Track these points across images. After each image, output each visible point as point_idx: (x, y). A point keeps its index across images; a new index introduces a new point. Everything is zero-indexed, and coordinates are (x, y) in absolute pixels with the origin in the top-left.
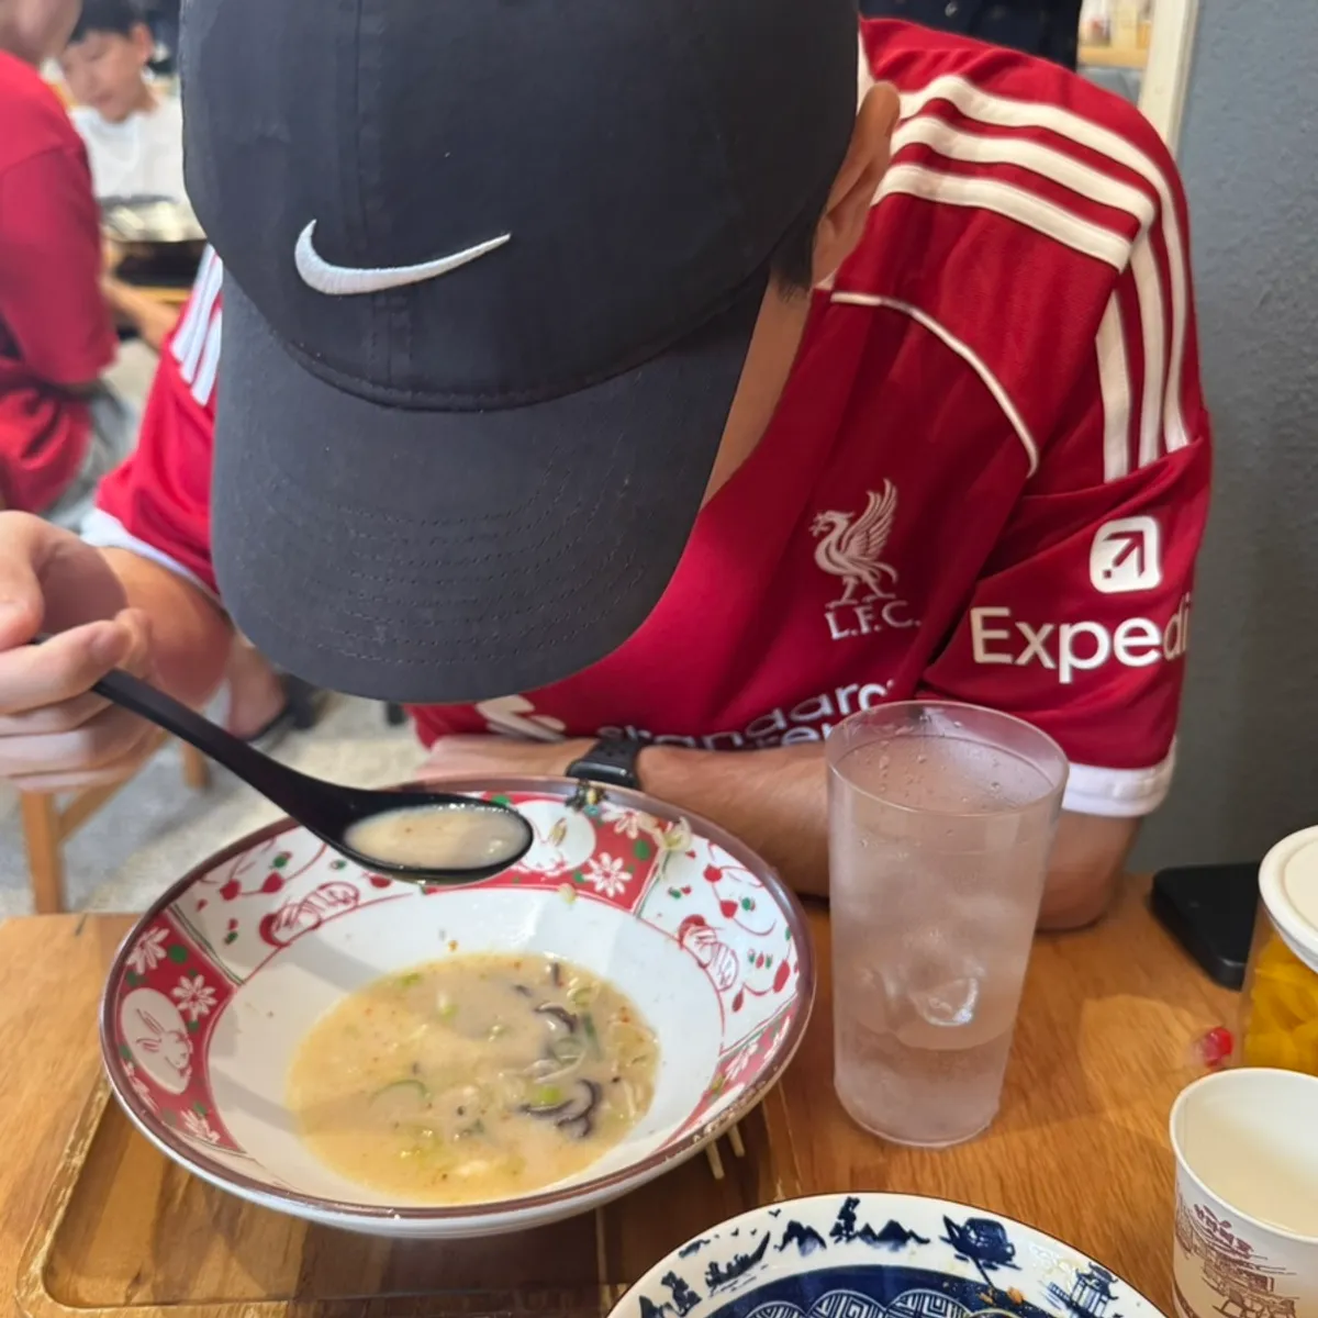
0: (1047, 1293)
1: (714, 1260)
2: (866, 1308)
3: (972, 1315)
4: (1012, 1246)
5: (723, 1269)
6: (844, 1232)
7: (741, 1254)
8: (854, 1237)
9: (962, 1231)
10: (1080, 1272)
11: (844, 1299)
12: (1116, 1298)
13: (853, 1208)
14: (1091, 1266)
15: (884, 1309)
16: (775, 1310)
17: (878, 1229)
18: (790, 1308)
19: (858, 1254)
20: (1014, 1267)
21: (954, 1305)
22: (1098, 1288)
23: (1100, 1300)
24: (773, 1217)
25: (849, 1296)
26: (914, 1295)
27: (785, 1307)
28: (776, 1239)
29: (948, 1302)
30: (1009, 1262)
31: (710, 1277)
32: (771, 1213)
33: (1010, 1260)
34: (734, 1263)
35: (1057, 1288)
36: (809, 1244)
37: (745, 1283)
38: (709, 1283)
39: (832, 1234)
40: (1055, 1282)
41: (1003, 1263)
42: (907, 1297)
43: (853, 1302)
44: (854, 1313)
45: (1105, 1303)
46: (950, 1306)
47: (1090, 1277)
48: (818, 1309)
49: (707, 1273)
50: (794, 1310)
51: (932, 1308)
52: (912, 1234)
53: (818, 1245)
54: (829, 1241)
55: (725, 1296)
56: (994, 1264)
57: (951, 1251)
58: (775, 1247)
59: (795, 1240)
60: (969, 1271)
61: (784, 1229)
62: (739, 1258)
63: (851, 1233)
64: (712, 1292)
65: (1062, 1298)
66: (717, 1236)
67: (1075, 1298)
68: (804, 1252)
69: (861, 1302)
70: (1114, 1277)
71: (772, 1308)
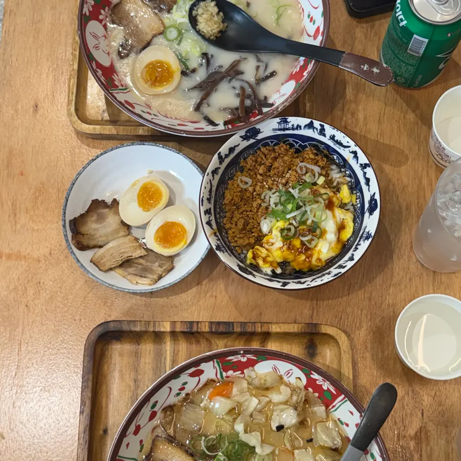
0: (273, 131)
3: (257, 148)
4: (259, 129)
6: (222, 161)
8: (224, 160)
10: (278, 122)
12: (290, 121)
13: (220, 154)
14: (280, 119)
17: (228, 153)
20: (262, 132)
22: (284, 122)
24: (208, 176)
26: (242, 156)
39: (220, 164)
40: (273, 128)
41: (259, 133)
45: (288, 124)
51: (247, 155)
53: (219, 169)
54: (220, 166)
56: (257, 135)
57: (245, 141)
58: (213, 180)
59: (215, 174)
60: (251, 142)
61: (211, 174)
65: (276, 130)
67: (280, 128)
68: (218, 174)
70: (287, 117)
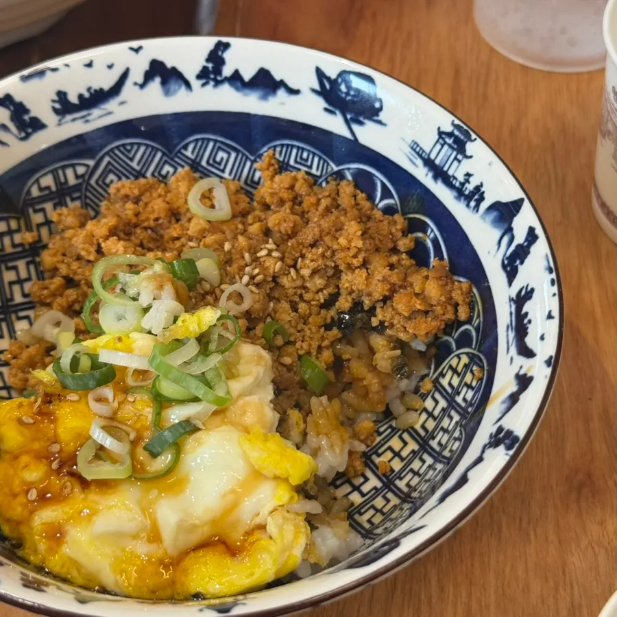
0: (408, 150)
1: (63, 89)
2: (233, 155)
3: (336, 169)
4: (380, 101)
5: (73, 99)
6: (212, 76)
7: (96, 86)
8: (221, 82)
9: (334, 83)
10: (442, 130)
11: (211, 144)
12: (471, 157)
13: (223, 52)
14: (453, 124)
15: (252, 158)
16: (135, 147)
17: (247, 75)
18: (153, 147)
19: (226, 99)
20: (380, 122)
21: (320, 158)
22: (455, 146)
23: (456, 158)
24: (133, 53)
25: (216, 141)
26: (282, 145)
27: (147, 146)
28: (137, 75)
29: (314, 154)
30: (375, 118)
31: (57, 106)
32: (132, 49)
33: (377, 115)
34: (87, 95)
35: (418, 145)
36: (173, 86)
37: (100, 117)
38: (56, 111)
39: (199, 77)
40: (416, 140)
41: (370, 118)
42: (275, 147)
43: (219, 148)
44: (222, 159)
45: (459, 161)
46: (316, 159)
47: (450, 135)
48: (183, 151)
49: (54, 101)
50: (158, 149)
51: (298, 160)
52: (282, 84)
53: (183, 88)
54: (196, 84)
55: (74, 127)
56: (361, 119)
57: (321, 103)
58: (136, 84)
59: (158, 80)
60: (335, 124)
61: (146, 66)
62: (92, 91)
63: (219, 78)
64: (60, 121)
65: (420, 156)
66: (67, 65)
67: (432, 156)
68: (167, 93)
69: (229, 149)
70: (474, 136)
71: (132, 144)
